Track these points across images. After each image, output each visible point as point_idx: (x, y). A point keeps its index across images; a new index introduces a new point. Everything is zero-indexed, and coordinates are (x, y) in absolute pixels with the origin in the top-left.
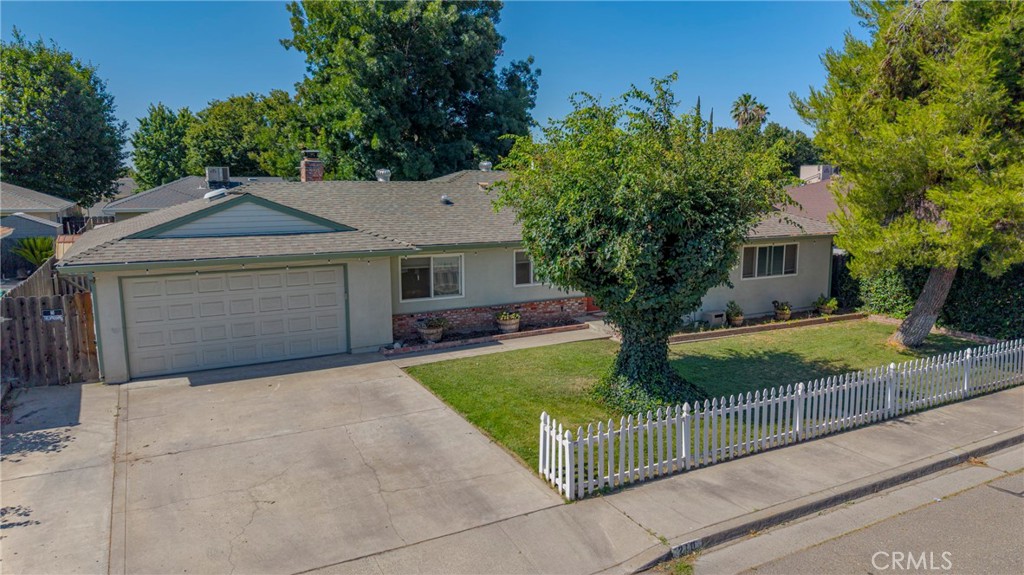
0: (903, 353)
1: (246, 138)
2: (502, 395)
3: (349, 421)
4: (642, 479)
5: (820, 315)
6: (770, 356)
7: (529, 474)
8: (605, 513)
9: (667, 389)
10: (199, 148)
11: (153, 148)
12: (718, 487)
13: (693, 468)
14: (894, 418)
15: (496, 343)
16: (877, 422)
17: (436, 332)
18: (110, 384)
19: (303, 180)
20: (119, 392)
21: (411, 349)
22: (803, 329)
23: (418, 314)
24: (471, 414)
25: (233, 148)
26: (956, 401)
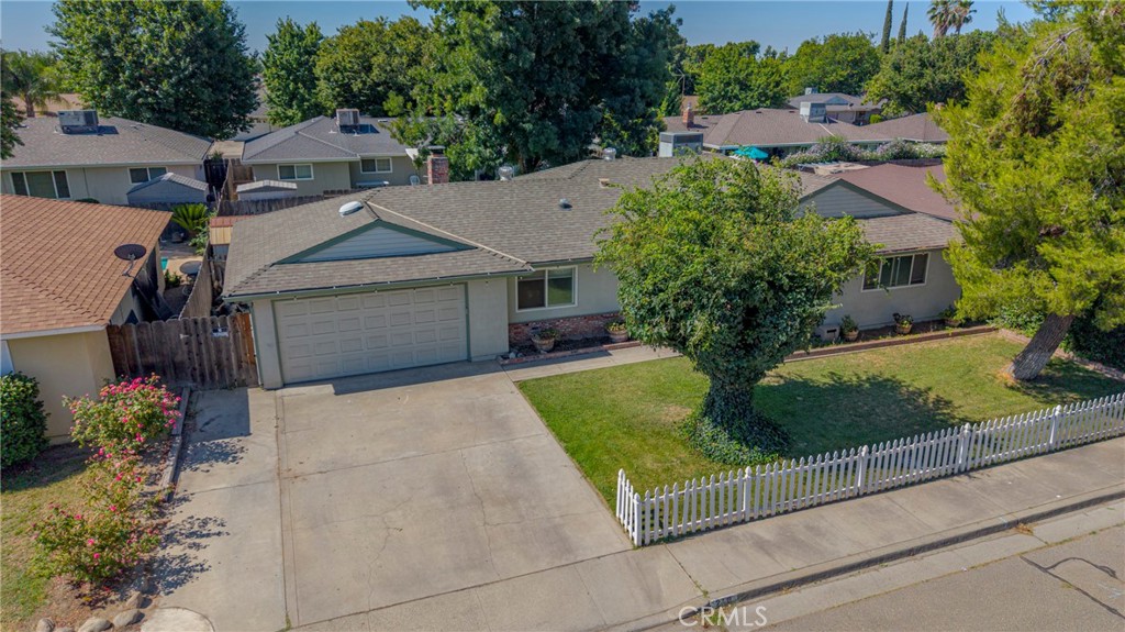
0: (1012, 388)
1: (376, 71)
2: (599, 424)
3: (464, 444)
4: (703, 529)
5: (944, 329)
6: (872, 384)
7: (608, 514)
8: (664, 560)
9: (747, 434)
10: (329, 80)
11: (282, 69)
12: (769, 541)
13: (752, 519)
14: (966, 472)
15: (606, 353)
16: (946, 476)
17: (549, 343)
18: (269, 390)
19: (430, 182)
20: (276, 398)
21: (524, 359)
22: (919, 346)
23: (532, 322)
24: (570, 445)
25: (362, 81)
26: (1038, 455)
